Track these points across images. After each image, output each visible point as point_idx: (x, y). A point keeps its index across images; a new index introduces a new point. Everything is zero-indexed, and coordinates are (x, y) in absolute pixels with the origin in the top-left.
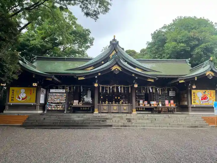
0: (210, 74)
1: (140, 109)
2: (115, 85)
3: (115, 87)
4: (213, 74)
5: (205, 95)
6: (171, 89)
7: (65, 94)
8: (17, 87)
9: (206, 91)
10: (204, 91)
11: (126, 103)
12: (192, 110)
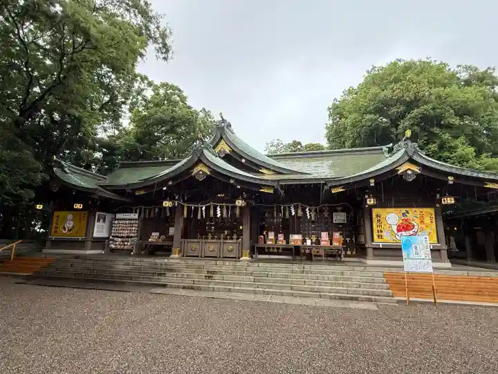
0: (409, 169)
1: (271, 250)
2: (211, 203)
3: (212, 207)
4: (416, 169)
5: (406, 220)
6: (339, 209)
7: (137, 222)
8: (64, 210)
9: (408, 209)
10: (404, 210)
11: (232, 239)
12: (375, 255)
